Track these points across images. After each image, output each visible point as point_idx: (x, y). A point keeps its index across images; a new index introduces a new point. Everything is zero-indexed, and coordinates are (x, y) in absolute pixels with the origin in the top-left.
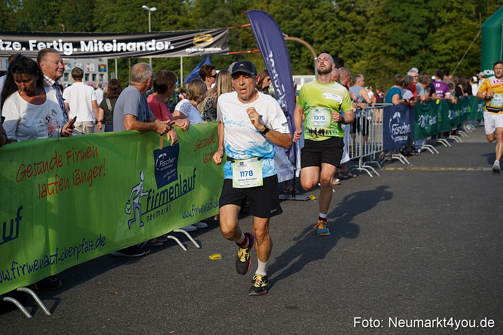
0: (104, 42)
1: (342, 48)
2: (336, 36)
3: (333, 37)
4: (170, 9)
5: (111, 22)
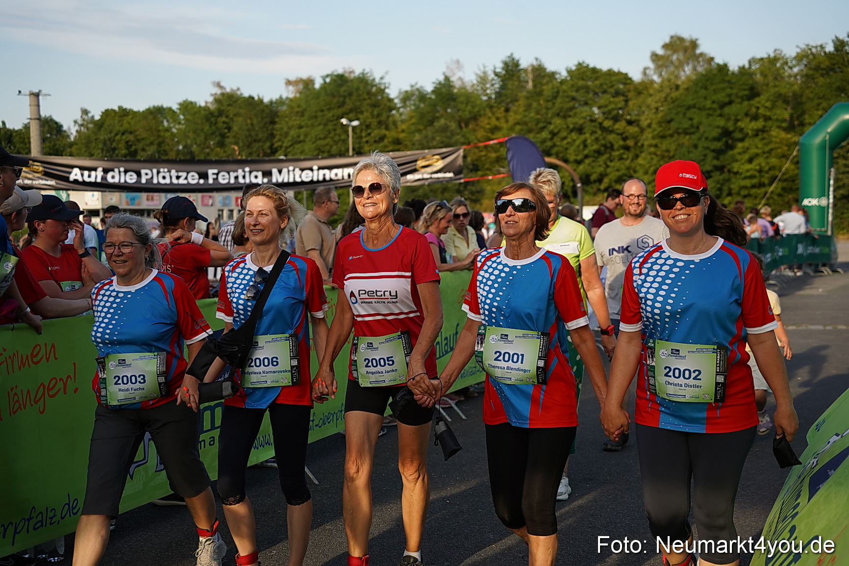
0: (302, 170)
1: (609, 170)
2: (599, 153)
3: (596, 155)
4: (374, 122)
5: (297, 141)
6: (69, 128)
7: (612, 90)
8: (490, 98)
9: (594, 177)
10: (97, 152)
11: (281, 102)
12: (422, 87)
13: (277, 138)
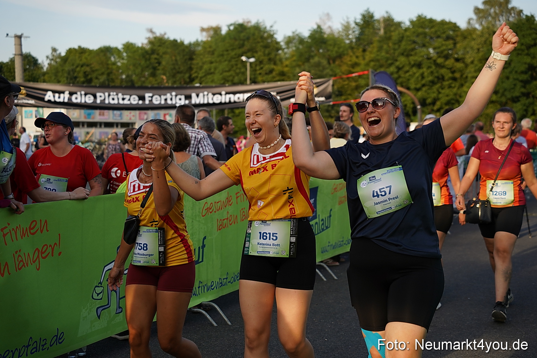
0: (214, 94)
1: (440, 96)
2: (433, 83)
3: (431, 84)
4: (266, 59)
5: (209, 73)
6: (43, 62)
7: (444, 36)
8: (351, 42)
9: (429, 101)
10: (63, 79)
11: (197, 44)
12: (300, 33)
13: (194, 70)
